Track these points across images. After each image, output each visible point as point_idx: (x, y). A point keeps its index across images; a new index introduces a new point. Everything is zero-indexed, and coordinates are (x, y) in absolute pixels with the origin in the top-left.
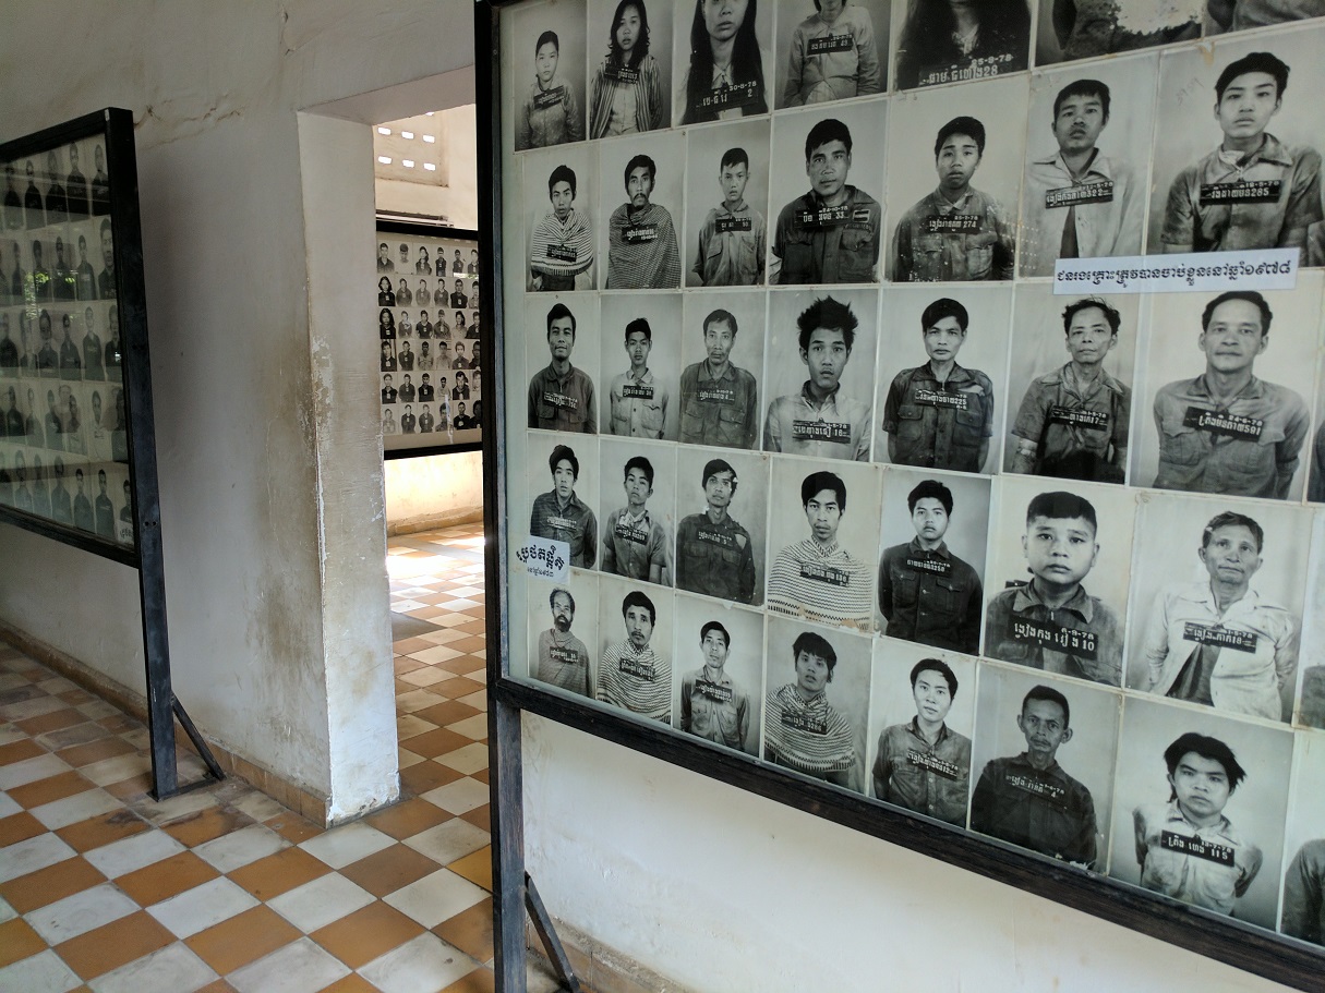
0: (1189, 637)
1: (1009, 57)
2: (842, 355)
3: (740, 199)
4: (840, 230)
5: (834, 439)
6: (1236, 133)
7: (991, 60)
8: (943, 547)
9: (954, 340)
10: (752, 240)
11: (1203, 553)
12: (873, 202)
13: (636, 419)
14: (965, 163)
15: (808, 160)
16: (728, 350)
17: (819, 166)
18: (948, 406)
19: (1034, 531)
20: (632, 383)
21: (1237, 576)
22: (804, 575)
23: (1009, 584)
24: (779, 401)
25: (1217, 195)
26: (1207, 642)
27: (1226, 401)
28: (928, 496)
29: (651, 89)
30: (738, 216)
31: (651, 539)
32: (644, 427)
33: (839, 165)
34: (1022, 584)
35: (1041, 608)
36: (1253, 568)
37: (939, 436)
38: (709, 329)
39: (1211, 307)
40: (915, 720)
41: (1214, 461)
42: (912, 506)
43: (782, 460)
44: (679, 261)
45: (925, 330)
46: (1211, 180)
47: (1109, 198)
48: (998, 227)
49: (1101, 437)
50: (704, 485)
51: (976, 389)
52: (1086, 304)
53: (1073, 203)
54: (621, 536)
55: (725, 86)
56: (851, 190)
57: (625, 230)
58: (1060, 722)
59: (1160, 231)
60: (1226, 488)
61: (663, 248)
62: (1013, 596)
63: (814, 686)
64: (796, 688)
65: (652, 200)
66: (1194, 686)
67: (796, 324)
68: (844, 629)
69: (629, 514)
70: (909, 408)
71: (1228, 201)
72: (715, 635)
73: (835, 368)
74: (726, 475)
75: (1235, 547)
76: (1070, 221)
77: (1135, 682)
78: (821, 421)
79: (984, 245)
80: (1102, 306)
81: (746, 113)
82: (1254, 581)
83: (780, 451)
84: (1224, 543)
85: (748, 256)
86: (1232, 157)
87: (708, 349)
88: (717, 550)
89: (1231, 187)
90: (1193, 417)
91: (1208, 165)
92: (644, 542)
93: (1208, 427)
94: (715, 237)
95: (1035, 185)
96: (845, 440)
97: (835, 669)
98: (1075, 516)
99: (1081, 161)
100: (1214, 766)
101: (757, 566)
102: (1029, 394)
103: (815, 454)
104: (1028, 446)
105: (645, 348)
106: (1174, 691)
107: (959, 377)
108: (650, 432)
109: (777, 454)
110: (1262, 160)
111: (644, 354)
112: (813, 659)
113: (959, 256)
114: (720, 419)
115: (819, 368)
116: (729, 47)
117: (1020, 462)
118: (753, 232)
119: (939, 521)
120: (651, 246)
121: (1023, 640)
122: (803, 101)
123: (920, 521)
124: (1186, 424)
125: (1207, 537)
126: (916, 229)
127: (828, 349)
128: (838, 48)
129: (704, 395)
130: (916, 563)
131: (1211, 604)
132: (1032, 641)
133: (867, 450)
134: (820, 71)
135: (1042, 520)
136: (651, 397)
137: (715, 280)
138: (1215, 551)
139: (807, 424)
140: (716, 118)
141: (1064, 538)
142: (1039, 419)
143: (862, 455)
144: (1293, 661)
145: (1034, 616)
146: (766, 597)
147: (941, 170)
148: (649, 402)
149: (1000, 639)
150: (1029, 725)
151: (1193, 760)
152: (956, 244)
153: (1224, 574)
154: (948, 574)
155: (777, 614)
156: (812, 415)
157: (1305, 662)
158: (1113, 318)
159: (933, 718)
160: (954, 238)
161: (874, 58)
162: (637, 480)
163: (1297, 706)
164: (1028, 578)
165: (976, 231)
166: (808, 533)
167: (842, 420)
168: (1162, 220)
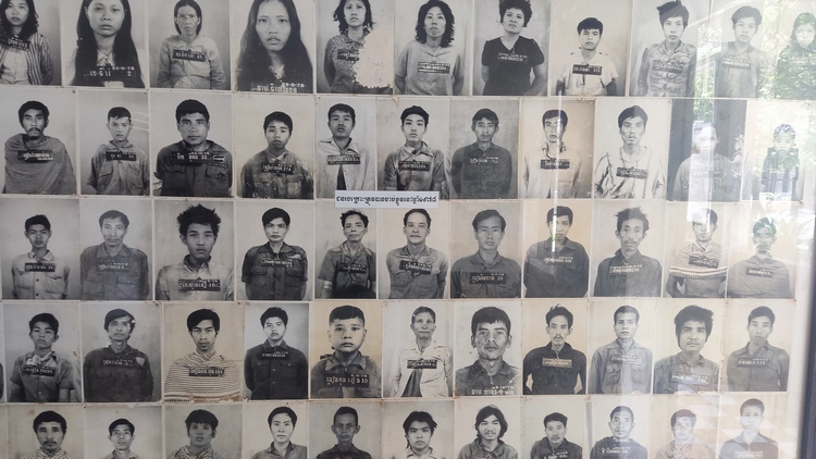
0: (409, 367)
1: (302, 86)
2: (211, 239)
3: (126, 140)
4: (204, 166)
5: (208, 289)
6: (410, 139)
7: (293, 85)
8: (284, 343)
9: (282, 230)
10: (138, 167)
11: (412, 327)
12: (226, 152)
13: (39, 287)
14: (283, 137)
15: (179, 122)
16: (122, 237)
17: (186, 127)
18: (281, 265)
19: (333, 327)
20: (34, 261)
21: (427, 335)
22: (191, 375)
23: (322, 357)
24: (166, 268)
25: (405, 166)
26: (417, 368)
27: (416, 257)
28: (273, 316)
29: (42, 58)
30: (125, 151)
31: (59, 371)
32: (47, 292)
33: (201, 128)
34: (329, 356)
35: (341, 366)
36: (433, 330)
37: (277, 282)
38: (104, 223)
39: (407, 215)
40: (273, 444)
41: (413, 284)
42: (263, 323)
43: (171, 305)
44: (74, 177)
45: (264, 225)
46: (403, 159)
47: (358, 163)
48: (303, 171)
49: (364, 277)
50: (106, 327)
51: (297, 256)
52: (352, 213)
53: (342, 163)
54: (29, 373)
55: (108, 66)
56: (211, 143)
57: (21, 153)
58: (354, 424)
59: (383, 180)
60: (420, 296)
61: (58, 167)
62: (325, 362)
63: (202, 443)
64: (189, 448)
65: (46, 132)
66: (413, 389)
67: (176, 221)
68: (223, 402)
69: (36, 356)
70: (258, 268)
71: (410, 169)
72: (121, 428)
73: (207, 247)
74: (125, 319)
75: (425, 322)
76: (341, 171)
77: (387, 395)
78: (199, 279)
79: (296, 180)
80: (359, 214)
81: (126, 86)
82: (434, 336)
83: (169, 299)
84: (421, 321)
85: (135, 177)
86: (410, 150)
87: (105, 236)
88: (120, 370)
89: (411, 163)
90: (403, 264)
91: (401, 152)
92: (52, 375)
93: (410, 269)
94: (105, 162)
95: (322, 152)
96: (217, 289)
97: (217, 428)
98: (354, 317)
99: (344, 143)
100: (425, 425)
101: (154, 375)
102: (326, 257)
103: (196, 299)
104: (327, 284)
105: (45, 236)
106: (405, 394)
107: (287, 250)
108: (54, 295)
109: (167, 302)
110: (421, 153)
111: (44, 240)
112: (200, 426)
113: (282, 185)
114: (117, 282)
115: (195, 247)
116: (110, 42)
117: (324, 293)
118: (138, 162)
119: (280, 329)
120: (48, 166)
121: (332, 385)
122: (172, 85)
123: (268, 331)
124: (401, 268)
125: (413, 319)
126: (255, 169)
127: (201, 236)
128: (195, 59)
129: (103, 267)
130: (268, 355)
131: (417, 350)
132: (337, 384)
133: (232, 294)
134: (184, 70)
135: (337, 321)
136: (53, 271)
137: (107, 191)
138: (417, 325)
139: (189, 281)
140: (103, 85)
141: (349, 329)
142: (332, 270)
143: (230, 297)
144: (451, 369)
145: (336, 371)
146: (163, 394)
147: (268, 139)
148: (52, 274)
149: (320, 387)
150: (338, 429)
151: (416, 425)
152: (280, 179)
153: (421, 335)
154: (287, 358)
155: (173, 404)
156: (193, 276)
157: (455, 369)
158: (365, 220)
159: (283, 440)
160: (279, 176)
161: (220, 69)
162: (43, 330)
163: (454, 389)
164: (332, 352)
165: (291, 173)
166: (194, 348)
167: (214, 277)
168: (383, 175)
